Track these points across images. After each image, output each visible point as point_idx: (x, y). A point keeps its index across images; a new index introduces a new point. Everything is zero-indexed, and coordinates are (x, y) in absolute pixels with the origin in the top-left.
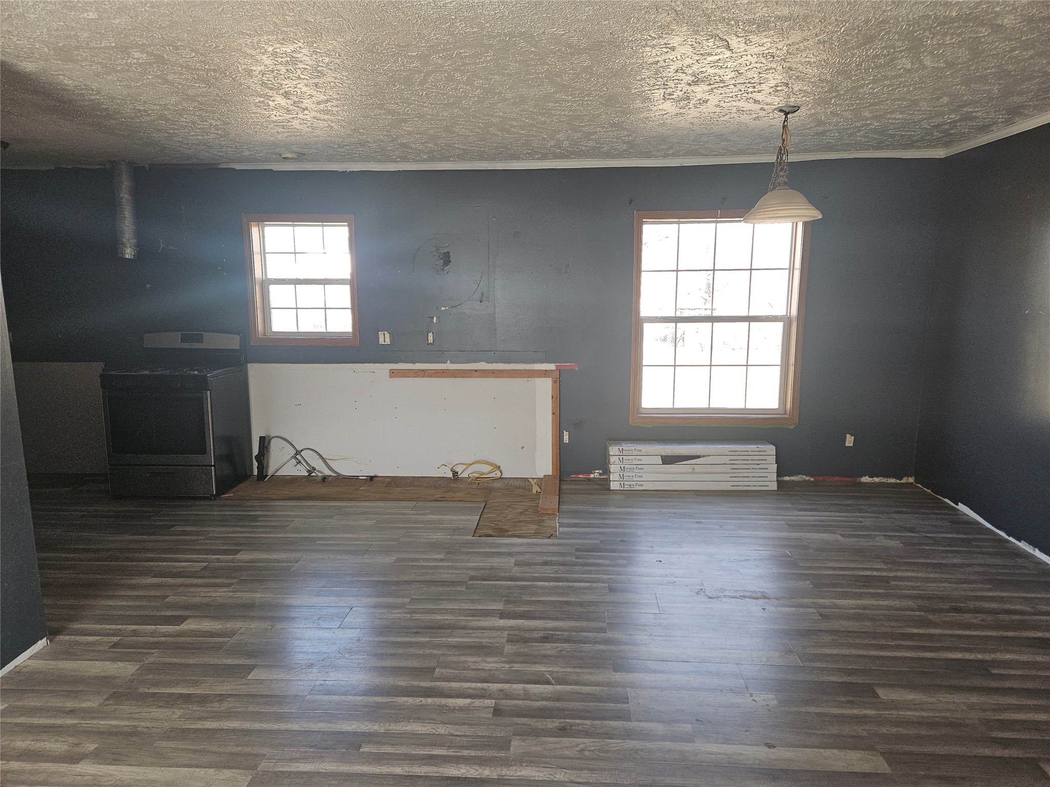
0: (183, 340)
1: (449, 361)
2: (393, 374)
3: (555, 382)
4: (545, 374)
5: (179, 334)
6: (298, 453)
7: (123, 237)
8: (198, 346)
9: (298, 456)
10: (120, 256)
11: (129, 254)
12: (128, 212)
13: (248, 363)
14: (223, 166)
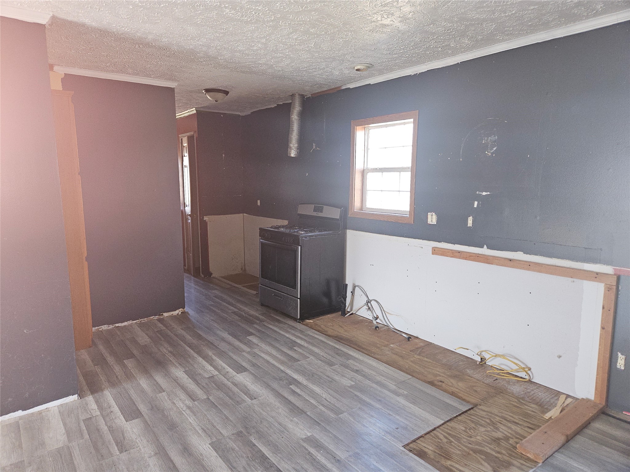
0: (315, 211)
1: (485, 246)
2: (435, 251)
3: (608, 289)
4: (596, 276)
5: (314, 205)
6: (369, 302)
7: (291, 143)
8: (320, 214)
9: (369, 304)
10: (289, 155)
11: (293, 154)
12: (295, 127)
13: (347, 229)
14: (344, 88)
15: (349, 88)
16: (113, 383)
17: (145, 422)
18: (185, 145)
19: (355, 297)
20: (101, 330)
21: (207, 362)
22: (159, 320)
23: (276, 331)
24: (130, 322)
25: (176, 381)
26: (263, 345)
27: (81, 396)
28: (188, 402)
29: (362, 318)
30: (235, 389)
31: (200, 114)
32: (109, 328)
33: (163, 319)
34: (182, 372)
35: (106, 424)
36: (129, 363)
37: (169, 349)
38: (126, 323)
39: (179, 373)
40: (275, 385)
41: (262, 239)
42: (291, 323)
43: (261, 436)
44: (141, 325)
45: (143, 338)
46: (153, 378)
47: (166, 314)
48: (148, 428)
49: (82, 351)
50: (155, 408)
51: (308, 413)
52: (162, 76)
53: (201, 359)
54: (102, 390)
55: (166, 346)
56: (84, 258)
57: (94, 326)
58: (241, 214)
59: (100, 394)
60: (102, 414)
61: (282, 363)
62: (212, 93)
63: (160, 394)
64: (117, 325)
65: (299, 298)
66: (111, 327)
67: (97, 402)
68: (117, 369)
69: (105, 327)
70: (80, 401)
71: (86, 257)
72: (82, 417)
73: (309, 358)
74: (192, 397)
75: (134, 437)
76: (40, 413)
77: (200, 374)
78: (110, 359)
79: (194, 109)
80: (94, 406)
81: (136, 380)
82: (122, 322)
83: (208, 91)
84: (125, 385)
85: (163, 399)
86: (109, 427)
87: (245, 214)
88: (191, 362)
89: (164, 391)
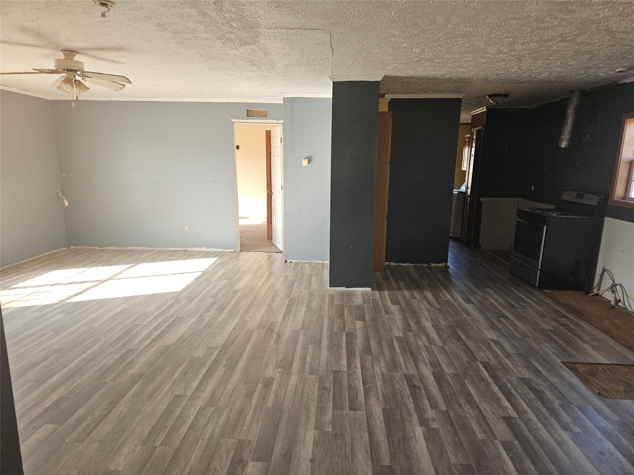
0: (576, 197)
5: (576, 192)
6: (614, 286)
7: (563, 135)
8: (581, 201)
9: (614, 288)
10: (559, 146)
11: (564, 145)
12: (570, 121)
13: (605, 216)
14: (620, 82)
15: (625, 83)
16: (389, 289)
17: (401, 307)
18: (475, 137)
19: (604, 280)
20: (390, 265)
21: (449, 293)
22: (427, 267)
23: (511, 290)
24: (409, 264)
25: (425, 297)
26: (495, 295)
27: (373, 289)
28: (428, 307)
29: (606, 300)
30: (460, 310)
31: (489, 111)
32: (396, 265)
33: (430, 267)
34: (430, 294)
35: (382, 303)
36: (401, 283)
37: (428, 282)
38: (406, 264)
39: (429, 295)
40: (489, 315)
41: (518, 218)
42: (529, 288)
43: (464, 330)
44: (415, 268)
45: (414, 274)
46: (413, 293)
47: (433, 265)
48: (401, 310)
49: (378, 273)
50: (408, 304)
51: (503, 331)
52: (452, 91)
53: (445, 291)
54: (384, 290)
55: (426, 281)
56: (385, 216)
57: (386, 261)
58: (517, 198)
59: (382, 292)
60: (381, 299)
61: (503, 306)
62: (492, 98)
63: (413, 300)
64: (400, 264)
65: (539, 270)
66: (397, 264)
67: (380, 294)
68: (394, 284)
69: (393, 264)
70: (372, 292)
71: (386, 216)
72: (371, 298)
73: (527, 309)
74: (431, 305)
75: (394, 311)
76: (353, 291)
77: (441, 298)
78: (391, 279)
79: (485, 107)
80: (378, 295)
81: (403, 291)
82: (404, 263)
83: (490, 96)
84: (396, 292)
85: (415, 302)
86: (383, 305)
87: (520, 198)
88: (438, 291)
89: (416, 299)
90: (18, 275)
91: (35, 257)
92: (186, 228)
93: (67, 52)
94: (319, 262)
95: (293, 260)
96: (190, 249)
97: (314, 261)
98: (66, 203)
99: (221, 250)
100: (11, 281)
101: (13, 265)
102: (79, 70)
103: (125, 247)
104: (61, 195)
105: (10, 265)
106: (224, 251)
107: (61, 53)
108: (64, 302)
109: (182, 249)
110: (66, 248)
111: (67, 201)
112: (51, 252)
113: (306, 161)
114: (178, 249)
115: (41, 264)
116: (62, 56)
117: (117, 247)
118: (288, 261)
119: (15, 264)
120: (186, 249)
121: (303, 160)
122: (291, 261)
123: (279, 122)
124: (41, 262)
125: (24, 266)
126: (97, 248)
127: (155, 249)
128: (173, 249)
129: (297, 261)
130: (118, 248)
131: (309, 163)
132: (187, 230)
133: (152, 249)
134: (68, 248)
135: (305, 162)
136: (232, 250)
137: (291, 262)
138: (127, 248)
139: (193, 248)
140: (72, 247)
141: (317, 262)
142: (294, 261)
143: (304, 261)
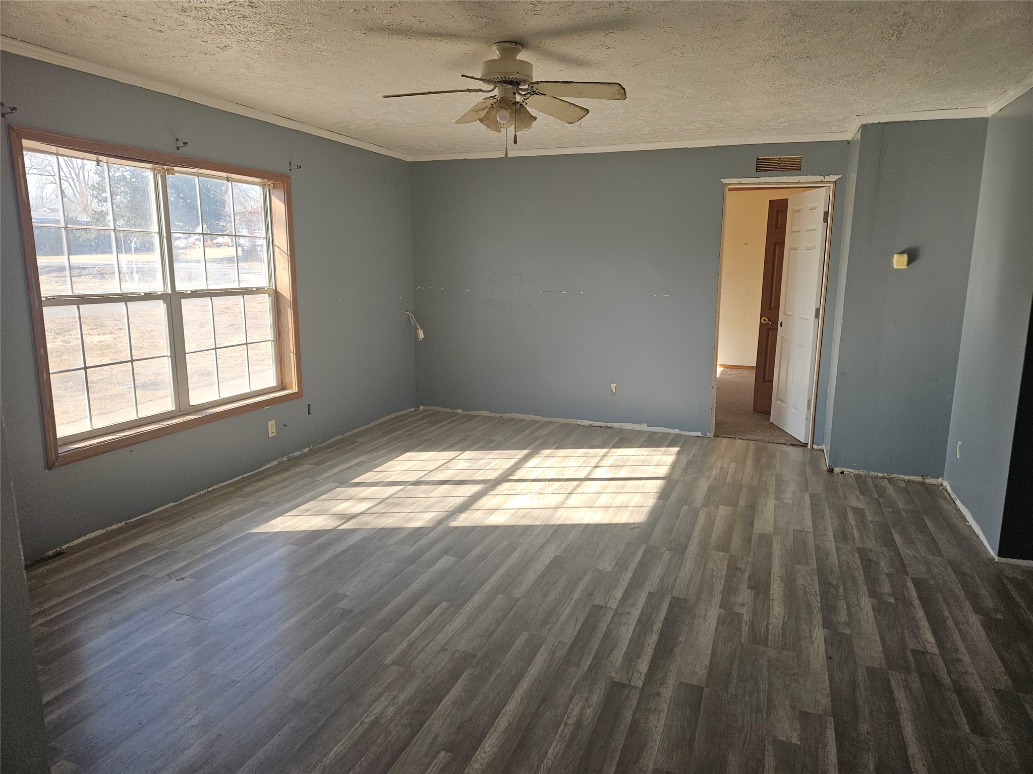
90: (355, 457)
91: (373, 424)
92: (613, 386)
93: (507, 45)
94: (912, 478)
95: (849, 470)
96: (617, 425)
97: (901, 476)
98: (421, 335)
99: (677, 431)
100: (347, 469)
101: (344, 436)
102: (525, 82)
103: (504, 413)
104: (413, 320)
105: (340, 437)
106: (682, 433)
107: (494, 48)
108: (443, 526)
109: (603, 424)
110: (413, 409)
111: (422, 331)
112: (394, 415)
113: (905, 257)
114: (595, 424)
115: (385, 439)
116: (495, 54)
117: (491, 412)
118: (837, 470)
119: (347, 434)
120: (609, 425)
121: (896, 256)
122: (843, 470)
123: (827, 178)
124: (386, 434)
125: (361, 440)
126: (459, 411)
127: (554, 419)
128: (587, 423)
129: (857, 472)
130: (494, 415)
131: (910, 262)
132: (614, 390)
133: (549, 419)
134: (416, 409)
135: (899, 262)
136: (699, 434)
137: (842, 473)
138: (507, 415)
139: (622, 425)
140: (421, 408)
141: (907, 478)
142: (852, 470)
143: (876, 474)
